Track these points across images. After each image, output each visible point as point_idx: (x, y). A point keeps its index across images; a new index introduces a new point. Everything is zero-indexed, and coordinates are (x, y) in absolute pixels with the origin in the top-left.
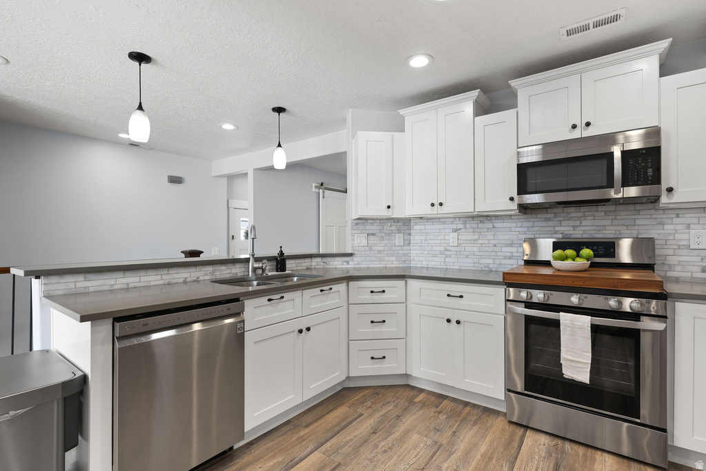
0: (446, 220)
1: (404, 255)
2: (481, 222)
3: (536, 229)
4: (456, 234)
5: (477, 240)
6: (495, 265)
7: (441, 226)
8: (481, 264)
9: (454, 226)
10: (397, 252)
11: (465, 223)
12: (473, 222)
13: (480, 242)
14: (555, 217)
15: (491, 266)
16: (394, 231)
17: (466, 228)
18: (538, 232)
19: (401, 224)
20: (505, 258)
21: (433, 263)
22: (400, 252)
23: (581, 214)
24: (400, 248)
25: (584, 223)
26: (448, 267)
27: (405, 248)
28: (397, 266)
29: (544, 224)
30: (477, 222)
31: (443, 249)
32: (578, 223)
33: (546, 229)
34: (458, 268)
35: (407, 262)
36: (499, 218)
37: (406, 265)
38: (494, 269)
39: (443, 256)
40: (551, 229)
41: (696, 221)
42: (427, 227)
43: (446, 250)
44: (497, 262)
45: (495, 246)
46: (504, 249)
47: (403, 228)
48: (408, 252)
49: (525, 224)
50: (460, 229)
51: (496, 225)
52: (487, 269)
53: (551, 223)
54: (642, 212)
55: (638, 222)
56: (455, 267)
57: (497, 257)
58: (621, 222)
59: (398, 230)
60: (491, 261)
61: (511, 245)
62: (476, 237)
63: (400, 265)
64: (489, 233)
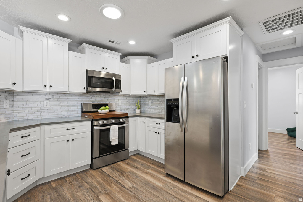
0: (42, 94)
1: (9, 114)
2: (62, 96)
3: (84, 100)
4: (48, 101)
5: (59, 104)
6: (68, 115)
7: (38, 97)
8: (61, 115)
9: (47, 97)
10: (4, 112)
11: (53, 96)
12: (57, 96)
13: (61, 105)
14: (90, 96)
15: (66, 115)
16: (2, 99)
17: (53, 98)
18: (85, 101)
19: (8, 94)
20: (72, 111)
21: (32, 117)
22: (7, 112)
23: (97, 95)
24: (7, 109)
25: (98, 98)
26: (43, 118)
27: (10, 109)
28: (4, 121)
29: (87, 98)
30: (60, 96)
31: (39, 109)
32: (96, 98)
33: (87, 100)
34: (49, 118)
35: (11, 118)
36: (70, 95)
37: (10, 120)
38: (68, 116)
39: (40, 112)
40: (89, 100)
41: (119, 99)
42: (27, 97)
43: (41, 109)
44: (69, 113)
45: (68, 106)
46: (72, 108)
47: (8, 97)
48: (12, 112)
49: (80, 98)
50: (50, 99)
51: (68, 97)
52: (64, 117)
53: (89, 98)
54: (111, 96)
55: (110, 98)
56: (47, 118)
57: (69, 111)
58: (107, 98)
59: (5, 98)
60: (66, 113)
61: (75, 106)
62: (59, 102)
63: (6, 121)
64: (65, 101)
